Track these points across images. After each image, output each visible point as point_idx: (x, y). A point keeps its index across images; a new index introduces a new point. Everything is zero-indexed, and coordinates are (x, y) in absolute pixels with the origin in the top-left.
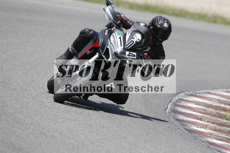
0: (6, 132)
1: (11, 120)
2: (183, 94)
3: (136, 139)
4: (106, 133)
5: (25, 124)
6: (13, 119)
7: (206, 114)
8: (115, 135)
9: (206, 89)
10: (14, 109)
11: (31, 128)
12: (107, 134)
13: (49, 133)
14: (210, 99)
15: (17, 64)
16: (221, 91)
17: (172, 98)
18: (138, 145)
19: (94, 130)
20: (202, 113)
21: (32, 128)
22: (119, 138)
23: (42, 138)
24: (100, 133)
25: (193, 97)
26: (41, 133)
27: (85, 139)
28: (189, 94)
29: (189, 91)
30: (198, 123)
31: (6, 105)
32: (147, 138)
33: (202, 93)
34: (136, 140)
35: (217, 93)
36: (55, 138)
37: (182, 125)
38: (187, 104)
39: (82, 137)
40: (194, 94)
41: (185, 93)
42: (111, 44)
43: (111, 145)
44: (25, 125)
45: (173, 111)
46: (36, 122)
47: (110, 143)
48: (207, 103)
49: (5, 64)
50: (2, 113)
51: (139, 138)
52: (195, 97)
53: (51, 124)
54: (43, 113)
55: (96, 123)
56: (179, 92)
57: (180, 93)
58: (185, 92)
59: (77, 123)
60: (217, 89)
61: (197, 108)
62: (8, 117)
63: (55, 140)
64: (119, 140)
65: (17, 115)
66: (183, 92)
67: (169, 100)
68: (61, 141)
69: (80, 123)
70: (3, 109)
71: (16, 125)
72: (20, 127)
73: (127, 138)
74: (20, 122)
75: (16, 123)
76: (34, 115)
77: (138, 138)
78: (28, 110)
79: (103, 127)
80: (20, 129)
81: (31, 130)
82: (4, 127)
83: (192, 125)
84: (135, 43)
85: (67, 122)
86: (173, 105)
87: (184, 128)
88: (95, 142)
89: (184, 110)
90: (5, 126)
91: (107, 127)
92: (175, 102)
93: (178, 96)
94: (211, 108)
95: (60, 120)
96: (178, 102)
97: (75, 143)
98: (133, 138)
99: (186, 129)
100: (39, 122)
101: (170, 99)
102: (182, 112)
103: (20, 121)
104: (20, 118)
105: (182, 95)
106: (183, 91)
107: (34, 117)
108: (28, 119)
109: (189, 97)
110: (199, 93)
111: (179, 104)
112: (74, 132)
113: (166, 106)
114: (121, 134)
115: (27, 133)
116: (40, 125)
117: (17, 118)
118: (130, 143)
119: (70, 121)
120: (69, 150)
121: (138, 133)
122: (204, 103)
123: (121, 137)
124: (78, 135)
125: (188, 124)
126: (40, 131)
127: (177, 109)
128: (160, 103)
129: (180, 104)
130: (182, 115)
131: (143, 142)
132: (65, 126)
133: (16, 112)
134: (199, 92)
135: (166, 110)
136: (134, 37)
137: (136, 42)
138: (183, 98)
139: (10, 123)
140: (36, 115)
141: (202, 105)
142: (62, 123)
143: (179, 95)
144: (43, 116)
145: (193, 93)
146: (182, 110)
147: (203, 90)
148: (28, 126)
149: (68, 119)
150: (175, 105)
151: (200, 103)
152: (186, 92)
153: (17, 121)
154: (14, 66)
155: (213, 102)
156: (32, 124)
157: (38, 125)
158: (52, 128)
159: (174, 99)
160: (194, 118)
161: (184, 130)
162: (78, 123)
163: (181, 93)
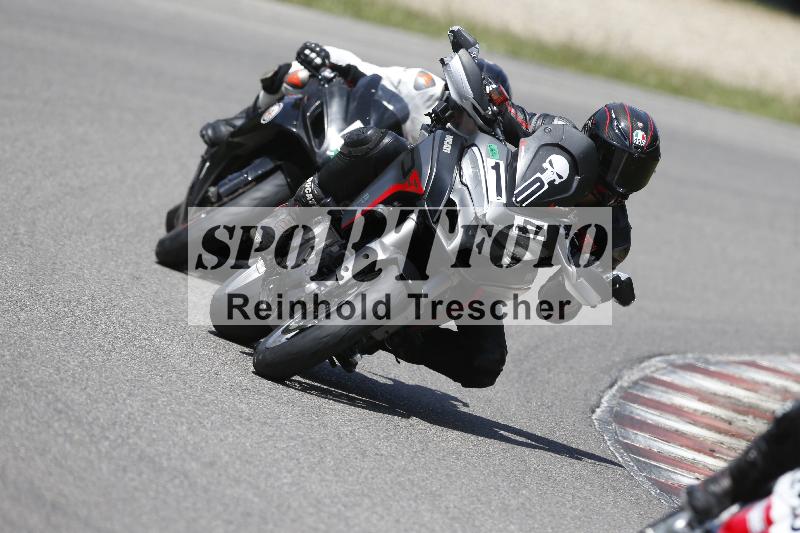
0: (17, 444)
1: (42, 404)
2: (660, 361)
3: (473, 503)
4: (370, 476)
5: (90, 424)
6: (48, 404)
7: (733, 435)
8: (399, 483)
9: (743, 350)
10: (58, 369)
11: (107, 438)
12: (373, 478)
13: (170, 459)
14: (752, 386)
15: (89, 216)
16: (794, 362)
17: (620, 371)
18: (477, 523)
19: (329, 462)
20: (719, 431)
21: (112, 437)
22: (413, 495)
23: (140, 474)
24: (347, 473)
25: (694, 374)
26: (141, 458)
27: (294, 489)
28: (680, 362)
29: (684, 353)
30: (700, 466)
31: (30, 355)
32: (512, 502)
33: (729, 363)
34: (472, 507)
35: (782, 368)
36: (186, 477)
37: (642, 467)
38: (671, 396)
39: (285, 481)
40: (699, 365)
41: (667, 358)
42: (465, 188)
43: (382, 517)
44: (86, 427)
45: (615, 416)
46: (129, 418)
47: (379, 509)
48: (740, 398)
49: (48, 213)
50: (13, 379)
51: (483, 499)
52: (700, 376)
53: (179, 429)
54: (156, 391)
55: (340, 438)
56: (646, 354)
57: (650, 357)
58: (669, 354)
59: (270, 434)
60: (784, 352)
61: (704, 413)
62: (32, 396)
63: (186, 483)
64: (411, 502)
65: (64, 390)
66: (661, 355)
67: (607, 380)
68: (206, 490)
69: (282, 432)
70: (16, 366)
71: (56, 425)
72: (69, 431)
73: (440, 496)
74: (70, 413)
75: (56, 418)
76: (125, 396)
77: (479, 500)
78: (107, 378)
79: (364, 454)
80: (69, 438)
81: (107, 443)
82: (12, 429)
83: (678, 471)
84: (546, 187)
85: (238, 427)
86: (621, 398)
87: (650, 479)
88: (327, 501)
89: (655, 418)
90: (16, 423)
91: (377, 454)
92: (629, 388)
93: (643, 369)
94: (751, 417)
95: (213, 418)
96: (638, 387)
97: (256, 500)
98: (461, 498)
99: (656, 483)
100: (139, 419)
101: (610, 376)
102: (648, 424)
103: (73, 410)
104: (72, 401)
105: (655, 366)
106: (662, 350)
107: (124, 403)
108: (102, 405)
109: (681, 373)
110: (717, 363)
111: (642, 394)
112: (257, 463)
113: (594, 399)
114: (423, 480)
115: (90, 452)
116: (142, 430)
117: (64, 399)
118: (450, 515)
119: (247, 423)
120: (231, 523)
121: (481, 484)
122: (729, 397)
123: (419, 492)
124: (269, 475)
125: (662, 466)
126: (138, 452)
127: (632, 412)
128: (575, 385)
129: (646, 396)
130: (646, 432)
131: (497, 514)
132: (231, 440)
133: (62, 380)
134: (720, 358)
135: (593, 412)
136: (546, 165)
137: (551, 183)
138: (657, 376)
139: (35, 414)
140: (130, 395)
141: (722, 406)
142: (218, 429)
143: (645, 364)
144: (156, 400)
145: (698, 360)
146: (649, 416)
147: (732, 353)
148: (97, 431)
149: (241, 417)
150: (628, 396)
151: (717, 398)
152: (672, 357)
153: (60, 412)
154: (76, 221)
155: (764, 398)
156: (114, 424)
157: (133, 430)
158: (181, 443)
159: (626, 378)
160: (688, 447)
161: (647, 485)
162: (278, 433)
163: (655, 356)
